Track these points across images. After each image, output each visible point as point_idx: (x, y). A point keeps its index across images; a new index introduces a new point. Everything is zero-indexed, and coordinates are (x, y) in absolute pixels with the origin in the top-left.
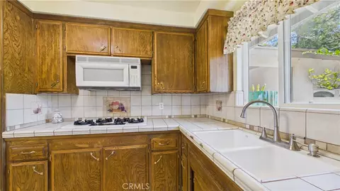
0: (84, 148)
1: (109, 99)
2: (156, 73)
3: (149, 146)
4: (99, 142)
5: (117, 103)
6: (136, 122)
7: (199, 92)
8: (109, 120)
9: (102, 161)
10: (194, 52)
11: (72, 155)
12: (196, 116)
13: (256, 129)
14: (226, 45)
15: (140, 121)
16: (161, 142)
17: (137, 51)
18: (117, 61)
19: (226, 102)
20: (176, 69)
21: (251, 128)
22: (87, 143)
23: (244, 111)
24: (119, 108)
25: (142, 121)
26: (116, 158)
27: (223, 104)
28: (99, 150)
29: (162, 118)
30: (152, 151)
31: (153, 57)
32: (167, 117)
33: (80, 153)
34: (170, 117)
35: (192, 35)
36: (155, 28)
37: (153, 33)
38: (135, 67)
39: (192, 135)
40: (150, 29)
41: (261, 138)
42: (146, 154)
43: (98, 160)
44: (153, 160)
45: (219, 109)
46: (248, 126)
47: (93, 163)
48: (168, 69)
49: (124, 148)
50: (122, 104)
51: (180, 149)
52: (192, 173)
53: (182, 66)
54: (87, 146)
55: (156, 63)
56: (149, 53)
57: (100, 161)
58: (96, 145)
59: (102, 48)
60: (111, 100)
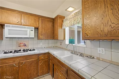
0: (11, 63)
1: (19, 41)
2: (40, 32)
3: (38, 58)
4: (18, 60)
5: (22, 43)
6: (32, 51)
7: (55, 39)
8: (20, 50)
9: (19, 67)
10: (53, 26)
11: (5, 67)
12: (53, 47)
13: (70, 50)
14: (63, 26)
15: (34, 50)
16: (43, 57)
17: (33, 24)
18: (25, 28)
19: (63, 43)
20: (47, 31)
21: (69, 50)
22: (12, 61)
23: (67, 46)
24: (24, 45)
25: (35, 50)
26: (25, 65)
27: (62, 43)
28: (18, 62)
29: (42, 48)
30: (39, 60)
31: (39, 26)
32: (43, 48)
33: (9, 65)
34: (44, 47)
35: (53, 20)
36: (40, 16)
37: (39, 18)
38: (32, 30)
39: (54, 54)
40: (38, 17)
41: (71, 53)
42: (37, 62)
43: (17, 66)
44: (39, 63)
45: (61, 44)
46: (68, 50)
47: (15, 68)
48: (45, 31)
49: (29, 60)
50: (25, 44)
51: (49, 58)
52: (53, 65)
53: (49, 30)
54: (12, 62)
55: (40, 29)
56: (38, 25)
57: (18, 67)
58: (16, 61)
59: (18, 22)
60: (20, 42)
